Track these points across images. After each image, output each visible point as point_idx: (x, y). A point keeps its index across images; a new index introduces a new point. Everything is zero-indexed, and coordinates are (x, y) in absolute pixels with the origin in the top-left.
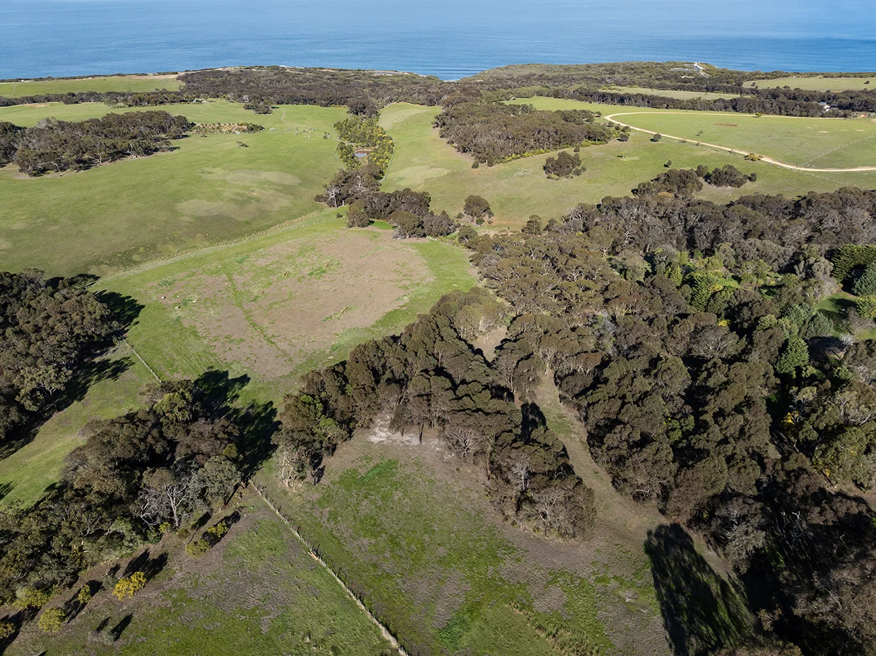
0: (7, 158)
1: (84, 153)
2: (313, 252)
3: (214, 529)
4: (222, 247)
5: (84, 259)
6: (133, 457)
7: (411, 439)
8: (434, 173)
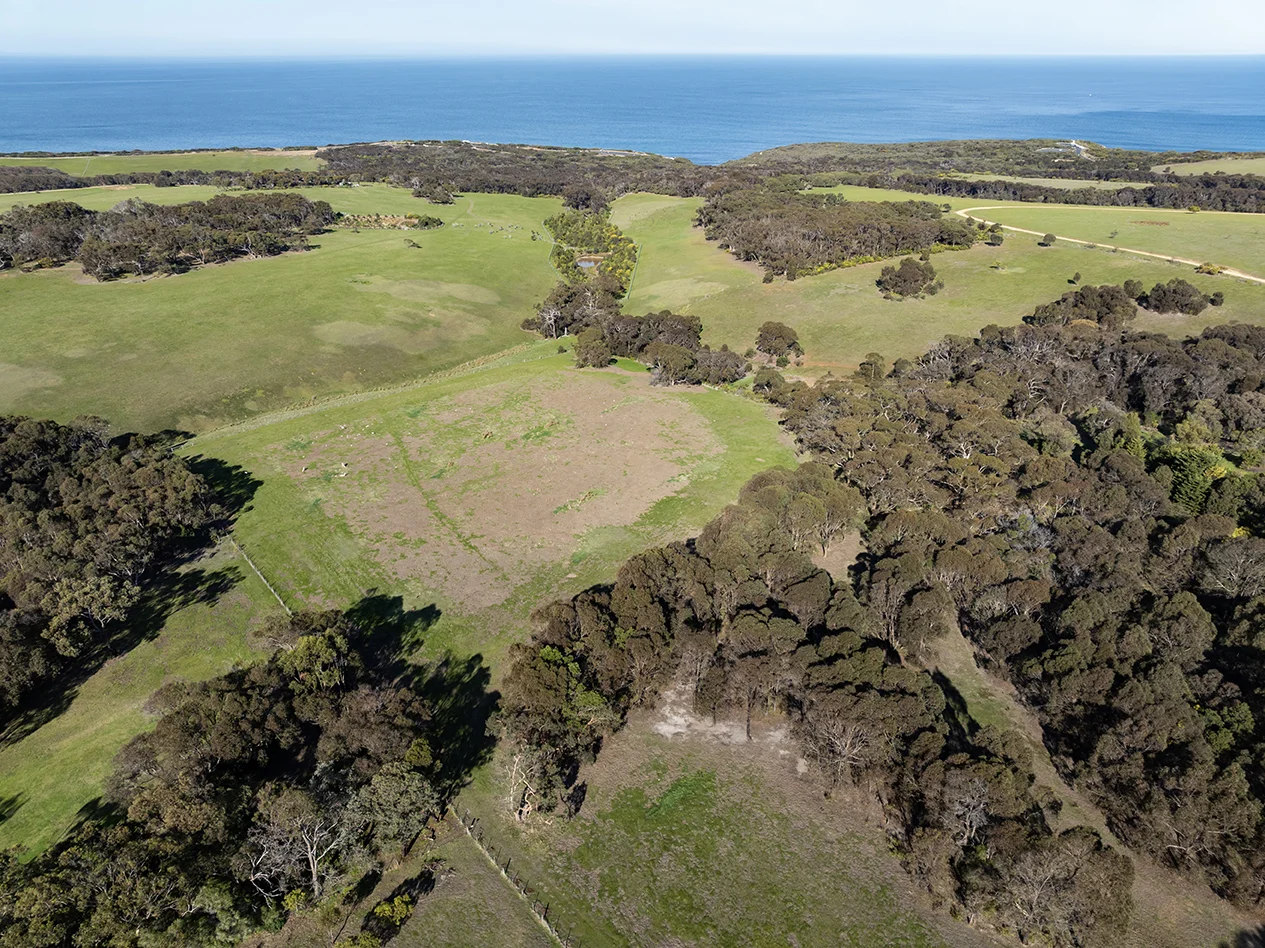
0: (68, 254)
1: (179, 248)
2: (527, 403)
3: (387, 908)
4: (382, 393)
5: (171, 406)
6: (239, 757)
7: (731, 731)
8: (702, 290)
